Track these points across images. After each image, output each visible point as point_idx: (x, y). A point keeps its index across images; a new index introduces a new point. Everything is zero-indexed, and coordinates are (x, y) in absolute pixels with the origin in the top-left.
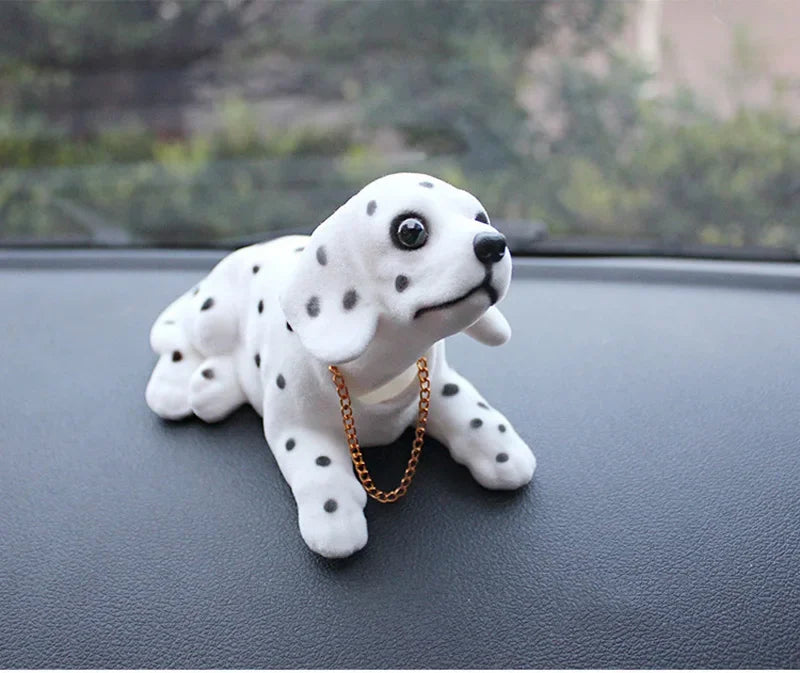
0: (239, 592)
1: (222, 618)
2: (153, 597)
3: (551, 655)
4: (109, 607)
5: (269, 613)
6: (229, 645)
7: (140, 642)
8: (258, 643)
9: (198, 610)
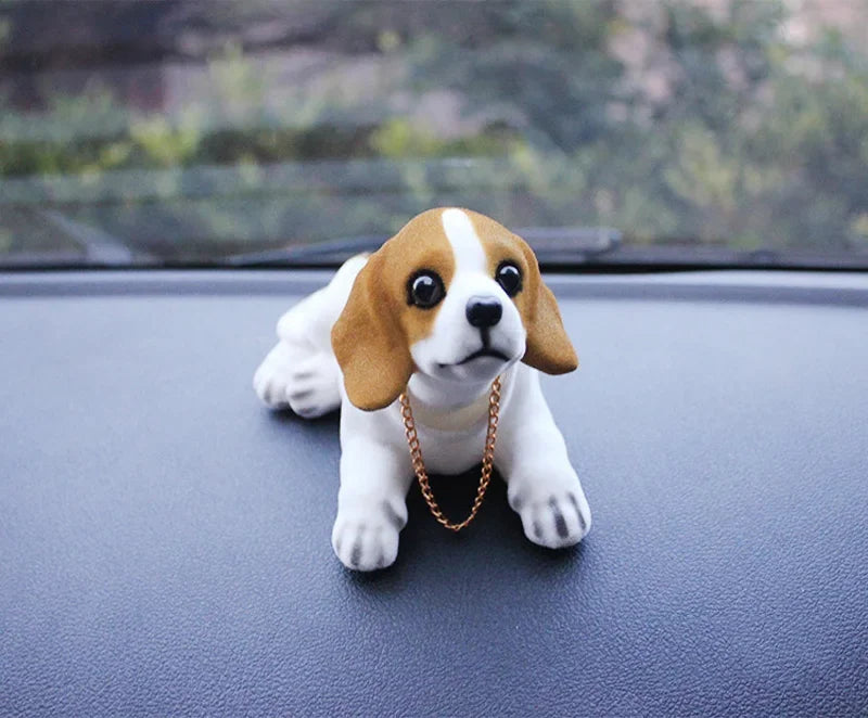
0: (286, 625)
1: (270, 650)
2: (199, 633)
3: (599, 679)
4: (154, 643)
5: (318, 644)
6: (278, 676)
7: (189, 676)
8: (307, 673)
9: (245, 643)
